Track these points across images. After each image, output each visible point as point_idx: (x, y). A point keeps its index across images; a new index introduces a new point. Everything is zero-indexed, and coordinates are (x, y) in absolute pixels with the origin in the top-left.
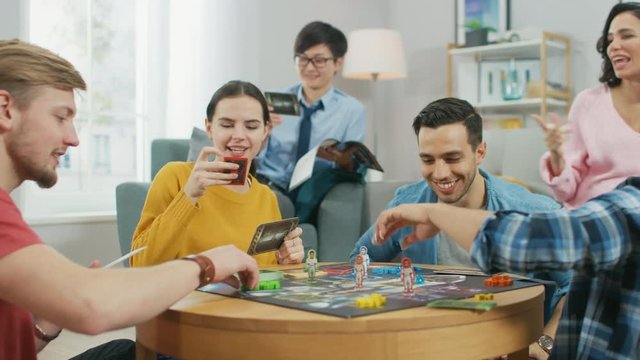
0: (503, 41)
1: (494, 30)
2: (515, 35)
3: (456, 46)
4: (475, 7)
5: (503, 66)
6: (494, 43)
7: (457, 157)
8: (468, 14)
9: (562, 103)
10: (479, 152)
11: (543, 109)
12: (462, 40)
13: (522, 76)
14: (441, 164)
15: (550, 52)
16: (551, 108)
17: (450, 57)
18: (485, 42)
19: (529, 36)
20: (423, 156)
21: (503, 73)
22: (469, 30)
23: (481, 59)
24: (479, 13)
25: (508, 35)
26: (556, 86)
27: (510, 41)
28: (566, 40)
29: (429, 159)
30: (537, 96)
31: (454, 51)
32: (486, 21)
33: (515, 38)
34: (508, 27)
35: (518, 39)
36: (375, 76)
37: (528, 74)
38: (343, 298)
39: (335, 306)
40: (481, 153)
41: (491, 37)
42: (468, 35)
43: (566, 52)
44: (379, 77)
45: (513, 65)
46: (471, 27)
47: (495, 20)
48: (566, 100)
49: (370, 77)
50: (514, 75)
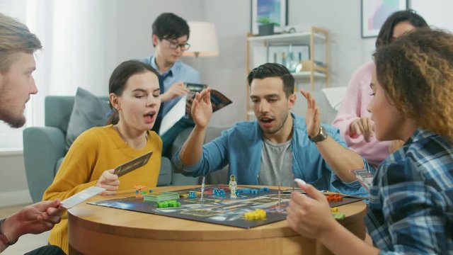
0: (285, 32)
1: (278, 25)
2: (293, 29)
3: (251, 34)
4: (264, 9)
5: (284, 49)
6: (279, 33)
7: (275, 98)
8: (259, 13)
9: (323, 75)
10: (291, 101)
11: (312, 79)
12: (256, 31)
13: (296, 56)
14: (264, 102)
15: (316, 40)
16: (316, 79)
17: (248, 42)
18: (272, 33)
19: (303, 29)
20: (253, 97)
21: (283, 54)
22: (261, 24)
23: (269, 44)
24: (267, 13)
25: (288, 29)
26: (319, 64)
27: (289, 32)
28: (326, 33)
29: (257, 99)
30: (308, 70)
31: (251, 39)
32: (272, 19)
33: (293, 31)
34: (287, 24)
35: (295, 32)
36: (197, 54)
37: (300, 55)
38: (232, 213)
39: (232, 219)
40: (292, 101)
41: (276, 29)
42: (260, 28)
43: (326, 41)
44: (200, 55)
45: (291, 49)
46: (263, 22)
47: (278, 18)
48: (326, 73)
49: (193, 55)
50: (291, 56)
